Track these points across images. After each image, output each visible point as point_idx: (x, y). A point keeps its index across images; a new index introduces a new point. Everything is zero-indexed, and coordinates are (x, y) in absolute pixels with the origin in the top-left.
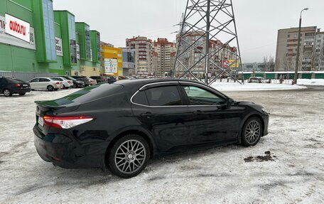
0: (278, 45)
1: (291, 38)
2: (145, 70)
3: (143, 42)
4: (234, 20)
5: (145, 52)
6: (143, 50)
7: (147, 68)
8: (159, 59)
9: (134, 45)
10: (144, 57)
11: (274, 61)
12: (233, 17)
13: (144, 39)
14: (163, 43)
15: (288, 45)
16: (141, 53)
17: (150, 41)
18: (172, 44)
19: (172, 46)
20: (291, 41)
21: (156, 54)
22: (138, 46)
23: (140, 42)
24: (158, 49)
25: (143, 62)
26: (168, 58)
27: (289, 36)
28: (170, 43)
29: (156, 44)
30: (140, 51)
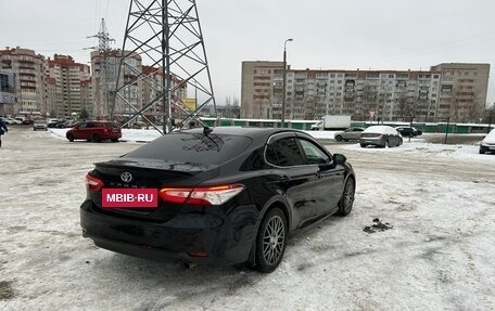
0: (243, 83)
1: (258, 75)
2: (34, 107)
3: (27, 58)
4: (202, 42)
5: (33, 76)
6: (28, 71)
7: (38, 105)
8: (59, 90)
9: (9, 62)
10: (31, 84)
11: (240, 105)
12: (201, 38)
13: (30, 53)
14: (65, 63)
15: (255, 84)
16: (25, 78)
17: (40, 57)
18: (82, 67)
19: (82, 70)
20: (259, 78)
21: (52, 81)
22: (18, 65)
23: (21, 58)
24: (56, 73)
25: (29, 94)
26: (76, 89)
27: (255, 72)
28: (78, 65)
29: (51, 64)
30: (22, 74)
